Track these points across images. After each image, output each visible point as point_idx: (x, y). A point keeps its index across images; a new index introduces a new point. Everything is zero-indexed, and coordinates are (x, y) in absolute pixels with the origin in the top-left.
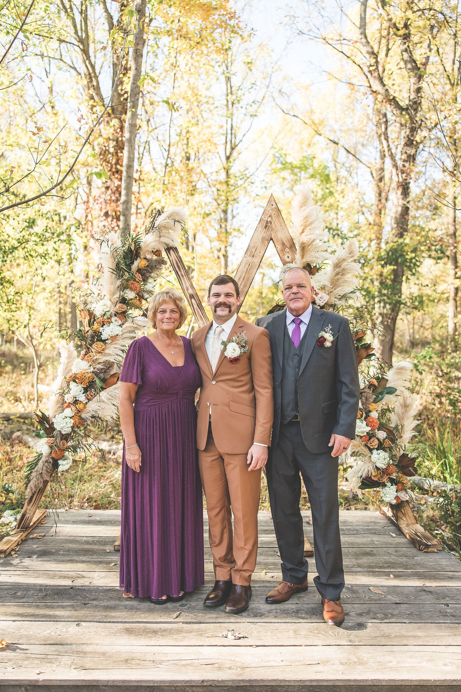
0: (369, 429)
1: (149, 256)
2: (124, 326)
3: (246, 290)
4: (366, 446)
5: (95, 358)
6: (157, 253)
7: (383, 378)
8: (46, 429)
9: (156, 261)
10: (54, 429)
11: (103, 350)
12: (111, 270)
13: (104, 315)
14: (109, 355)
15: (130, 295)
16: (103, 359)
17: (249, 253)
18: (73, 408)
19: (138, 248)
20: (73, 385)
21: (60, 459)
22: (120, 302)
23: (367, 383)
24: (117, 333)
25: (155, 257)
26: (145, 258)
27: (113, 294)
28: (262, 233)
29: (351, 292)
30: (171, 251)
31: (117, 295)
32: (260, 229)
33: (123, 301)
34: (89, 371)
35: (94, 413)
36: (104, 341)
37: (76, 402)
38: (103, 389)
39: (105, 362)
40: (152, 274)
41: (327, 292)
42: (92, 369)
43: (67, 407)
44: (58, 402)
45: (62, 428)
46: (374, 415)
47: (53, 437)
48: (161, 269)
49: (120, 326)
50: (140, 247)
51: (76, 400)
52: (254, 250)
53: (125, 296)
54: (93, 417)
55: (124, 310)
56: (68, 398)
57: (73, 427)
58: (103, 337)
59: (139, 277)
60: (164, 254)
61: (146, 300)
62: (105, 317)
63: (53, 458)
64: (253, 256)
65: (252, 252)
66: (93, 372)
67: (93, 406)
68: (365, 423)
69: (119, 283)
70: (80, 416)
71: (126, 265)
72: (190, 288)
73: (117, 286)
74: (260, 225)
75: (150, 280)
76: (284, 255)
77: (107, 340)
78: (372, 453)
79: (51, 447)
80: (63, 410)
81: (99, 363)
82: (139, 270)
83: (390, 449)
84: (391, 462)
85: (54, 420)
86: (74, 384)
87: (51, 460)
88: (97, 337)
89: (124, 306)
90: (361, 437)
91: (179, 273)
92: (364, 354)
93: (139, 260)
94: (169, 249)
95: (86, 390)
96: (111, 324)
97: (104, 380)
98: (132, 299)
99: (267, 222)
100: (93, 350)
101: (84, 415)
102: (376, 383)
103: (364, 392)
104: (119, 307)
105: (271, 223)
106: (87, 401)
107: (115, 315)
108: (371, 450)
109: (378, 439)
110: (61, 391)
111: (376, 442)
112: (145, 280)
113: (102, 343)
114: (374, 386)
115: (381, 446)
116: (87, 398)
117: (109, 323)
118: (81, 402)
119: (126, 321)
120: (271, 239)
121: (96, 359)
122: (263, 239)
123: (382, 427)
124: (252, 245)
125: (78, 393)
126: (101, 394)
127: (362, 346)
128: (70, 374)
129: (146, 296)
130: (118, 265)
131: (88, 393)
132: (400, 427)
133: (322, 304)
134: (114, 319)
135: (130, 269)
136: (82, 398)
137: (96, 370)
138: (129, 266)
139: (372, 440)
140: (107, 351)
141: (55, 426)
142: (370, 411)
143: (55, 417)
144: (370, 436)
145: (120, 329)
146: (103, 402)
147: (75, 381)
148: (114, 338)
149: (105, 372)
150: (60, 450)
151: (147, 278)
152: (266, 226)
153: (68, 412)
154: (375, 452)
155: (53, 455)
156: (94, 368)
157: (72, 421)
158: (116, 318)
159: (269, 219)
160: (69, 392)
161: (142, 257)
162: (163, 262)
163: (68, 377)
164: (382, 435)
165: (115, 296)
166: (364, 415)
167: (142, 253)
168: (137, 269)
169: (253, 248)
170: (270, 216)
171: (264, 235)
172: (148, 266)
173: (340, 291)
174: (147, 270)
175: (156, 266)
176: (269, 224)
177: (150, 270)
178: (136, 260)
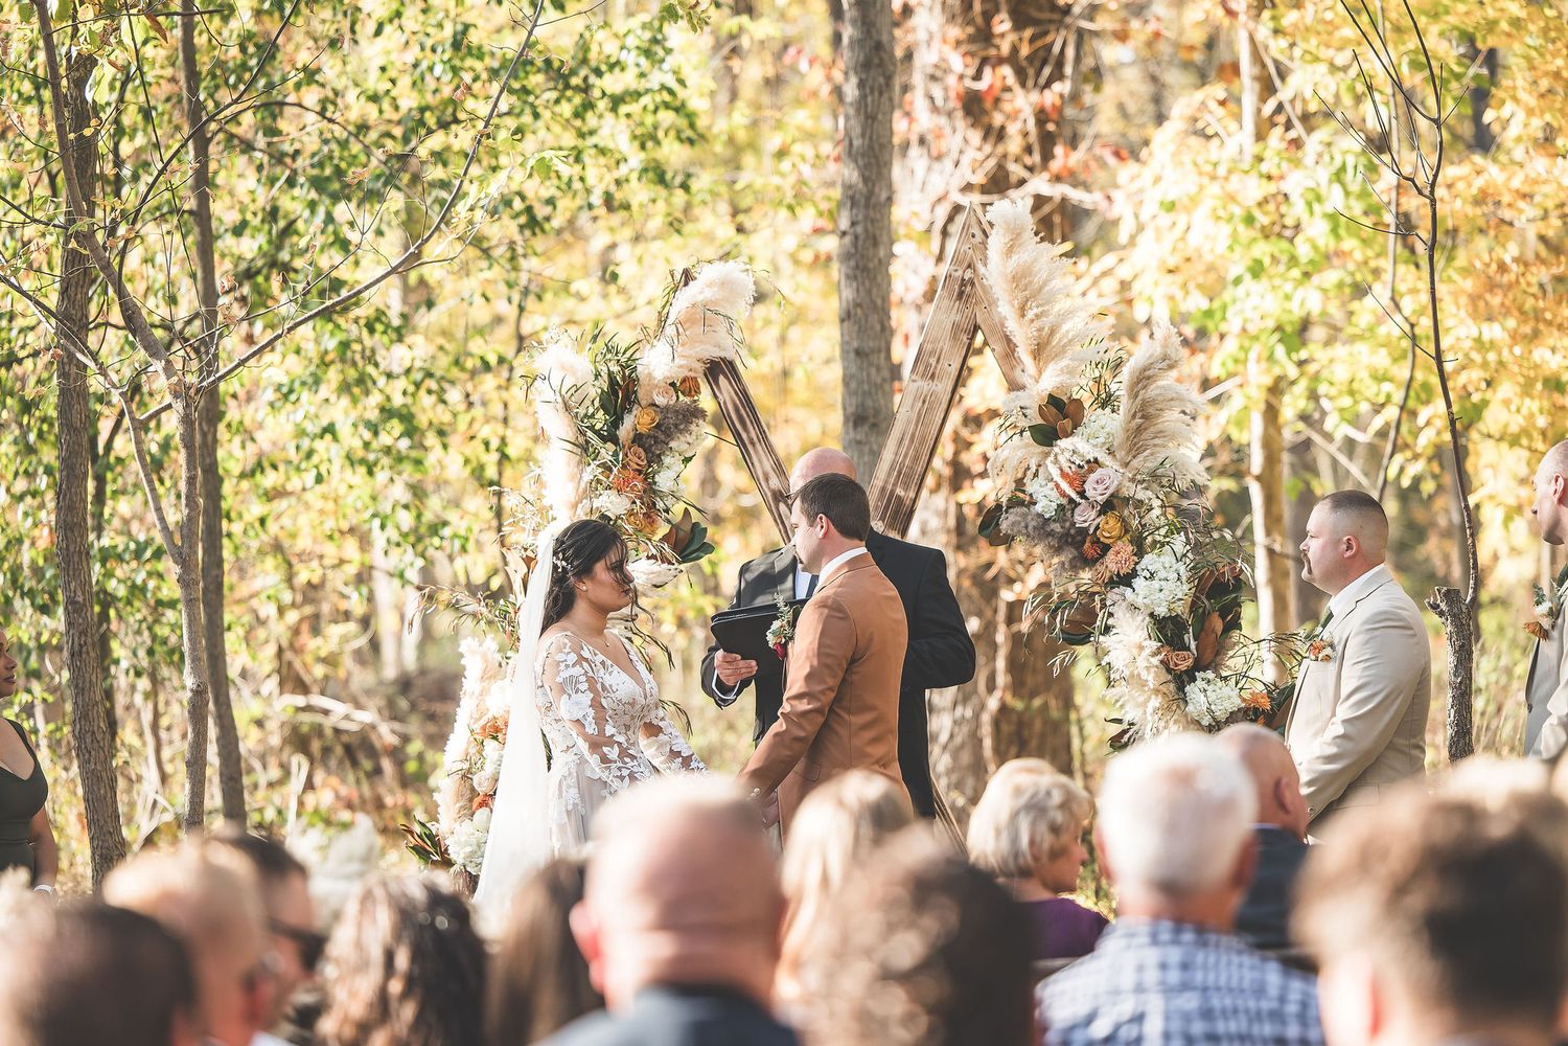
1: (661, 400)
3: (919, 469)
6: (687, 386)
9: (676, 412)
10: (450, 864)
12: (568, 446)
17: (921, 369)
19: (632, 379)
20: (490, 747)
23: (1239, 703)
26: (652, 405)
28: (955, 313)
30: (722, 377)
40: (673, 444)
43: (481, 805)
44: (459, 795)
45: (469, 859)
48: (691, 432)
50: (636, 379)
52: (933, 361)
56: (482, 782)
59: (637, 456)
64: (932, 377)
65: (928, 365)
69: (587, 475)
72: (772, 475)
73: (582, 484)
74: (946, 293)
75: (668, 460)
76: (1012, 368)
80: (472, 815)
82: (638, 439)
85: (450, 842)
86: (494, 744)
91: (744, 436)
93: (636, 410)
98: (621, 516)
99: (963, 283)
105: (973, 284)
110: (466, 766)
112: (654, 462)
120: (978, 327)
122: (956, 327)
124: (928, 347)
141: (452, 853)
143: (452, 833)
147: (496, 738)
151: (660, 455)
152: (961, 294)
159: (968, 275)
160: (481, 764)
161: (643, 403)
162: (697, 413)
163: (477, 727)
167: (641, 395)
168: (632, 435)
169: (931, 354)
170: (969, 266)
171: (958, 318)
172: (658, 426)
173: (1145, 463)
174: (655, 438)
175: (676, 426)
176: (968, 288)
177: (662, 437)
178: (630, 411)
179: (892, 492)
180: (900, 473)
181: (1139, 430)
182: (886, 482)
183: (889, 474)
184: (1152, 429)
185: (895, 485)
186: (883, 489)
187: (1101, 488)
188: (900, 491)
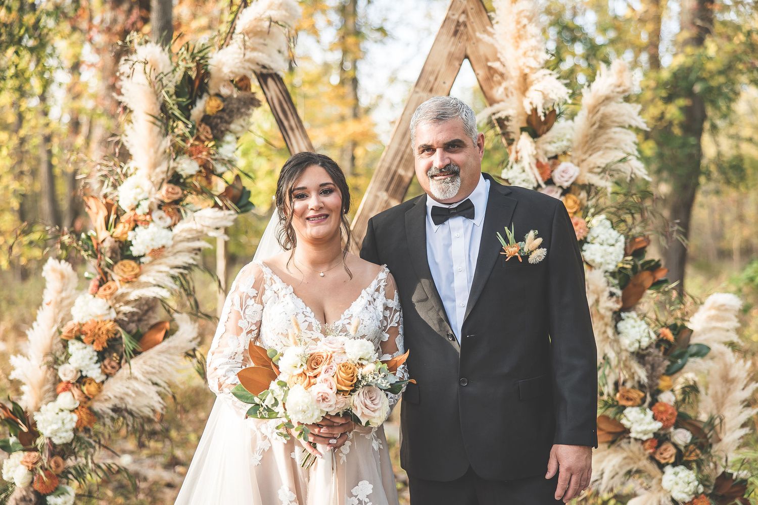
0: (659, 425)
1: (225, 91)
2: (176, 230)
4: (652, 458)
5: (120, 292)
6: (242, 83)
7: (684, 327)
8: (20, 435)
9: (239, 100)
10: (37, 434)
11: (136, 276)
12: (151, 119)
13: (137, 206)
14: (147, 285)
15: (188, 167)
16: (134, 294)
17: (422, 84)
18: (76, 392)
19: (204, 73)
20: (74, 347)
21: (49, 494)
22: (169, 182)
23: (654, 336)
24: (163, 242)
25: (236, 94)
26: (218, 95)
27: (155, 165)
28: (450, 46)
29: (621, 161)
30: (270, 82)
31: (164, 167)
32: (444, 38)
33: (175, 179)
34: (107, 318)
35: (117, 402)
36: (137, 259)
37: (82, 380)
38: (136, 353)
39: (139, 301)
40: (233, 126)
41: (576, 161)
42: (113, 315)
43: (64, 390)
44: (45, 380)
45: (55, 432)
46: (667, 398)
47: (35, 449)
48: (249, 115)
49: (170, 228)
50: (207, 74)
51: (82, 377)
52: (432, 79)
53: (178, 170)
54: (116, 409)
55: (176, 197)
56: (67, 373)
57: (75, 430)
58: (135, 251)
59: (205, 131)
60: (255, 85)
61: (220, 176)
62: (139, 211)
63: (36, 493)
64: (431, 90)
65: (428, 82)
66: (116, 321)
67: (116, 389)
68: (650, 413)
69: (166, 143)
70: (90, 409)
71: (180, 107)
73: (162, 149)
74: (445, 31)
75: (229, 138)
76: (491, 88)
77: (144, 256)
78: (663, 473)
79: (32, 471)
80: (56, 396)
81: (127, 303)
82: (206, 119)
83: (699, 464)
84: (701, 489)
85: (37, 417)
86: (78, 344)
87: (33, 497)
88: (122, 250)
89: (178, 189)
90: (643, 442)
91: (286, 123)
92: (648, 282)
93: (205, 97)
94: (266, 76)
95: (101, 356)
96: (151, 225)
97: (138, 337)
98: (191, 176)
99: (458, 24)
100: (116, 277)
101: (97, 406)
102: (670, 336)
103: (649, 354)
104: (167, 191)
105: (465, 26)
106: (103, 377)
107: (160, 207)
108: (661, 467)
109: (675, 445)
110: (50, 359)
111: (672, 451)
112: (218, 138)
113: (133, 263)
114: (667, 342)
115: (680, 460)
116: (103, 372)
117: (147, 223)
118: (92, 380)
119: (181, 218)
120: (467, 57)
121: (123, 295)
122: (451, 57)
123: (682, 421)
124: (429, 68)
125: (87, 361)
126: (132, 362)
127: (643, 265)
128: (70, 325)
129: (220, 169)
130: (164, 107)
131: (106, 362)
132: (717, 421)
133: (566, 185)
134: (156, 214)
135: (188, 118)
136: (94, 372)
137: (121, 316)
138: (186, 110)
139: (663, 447)
140: (143, 278)
141: (40, 427)
142: (659, 392)
143: (38, 410)
144: (660, 439)
145: (170, 234)
146: (136, 379)
147: (78, 339)
148: (158, 253)
149: (140, 320)
150: (49, 475)
151: (223, 133)
152: (456, 33)
153: (67, 400)
154: (669, 470)
155: (37, 486)
156: (118, 313)
157: (75, 417)
158: (161, 213)
159: (462, 18)
160: (67, 358)
161: (212, 92)
162: (253, 102)
163: (65, 331)
164: (682, 437)
165: (158, 170)
166: (649, 399)
167: (212, 84)
168: (202, 115)
169: (432, 73)
170: (463, 12)
171: (453, 49)
172: (223, 110)
173: (599, 159)
174: (221, 118)
175: (238, 109)
176: (462, 28)
177: (227, 117)
178: (201, 97)
179: (395, 172)
180: (402, 158)
181: (595, 136)
182: (391, 164)
183: (394, 158)
184: (605, 137)
185: (398, 166)
186: (389, 169)
187: (567, 177)
188: (401, 171)
